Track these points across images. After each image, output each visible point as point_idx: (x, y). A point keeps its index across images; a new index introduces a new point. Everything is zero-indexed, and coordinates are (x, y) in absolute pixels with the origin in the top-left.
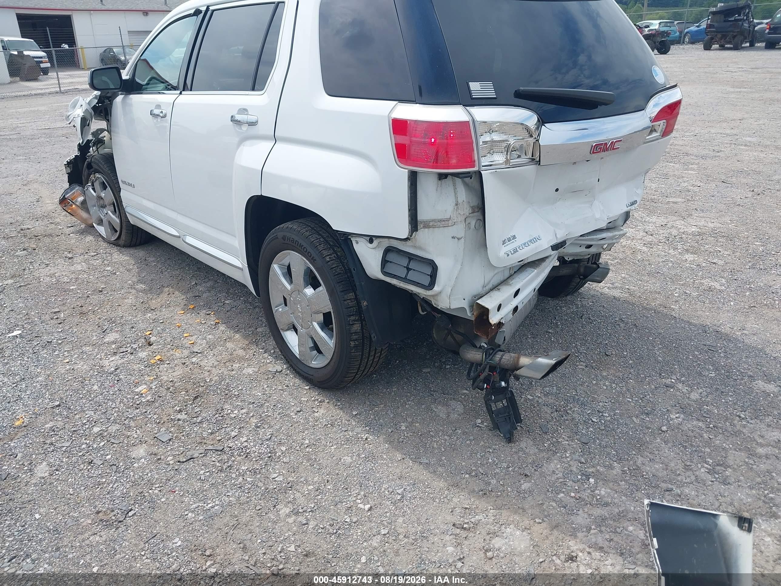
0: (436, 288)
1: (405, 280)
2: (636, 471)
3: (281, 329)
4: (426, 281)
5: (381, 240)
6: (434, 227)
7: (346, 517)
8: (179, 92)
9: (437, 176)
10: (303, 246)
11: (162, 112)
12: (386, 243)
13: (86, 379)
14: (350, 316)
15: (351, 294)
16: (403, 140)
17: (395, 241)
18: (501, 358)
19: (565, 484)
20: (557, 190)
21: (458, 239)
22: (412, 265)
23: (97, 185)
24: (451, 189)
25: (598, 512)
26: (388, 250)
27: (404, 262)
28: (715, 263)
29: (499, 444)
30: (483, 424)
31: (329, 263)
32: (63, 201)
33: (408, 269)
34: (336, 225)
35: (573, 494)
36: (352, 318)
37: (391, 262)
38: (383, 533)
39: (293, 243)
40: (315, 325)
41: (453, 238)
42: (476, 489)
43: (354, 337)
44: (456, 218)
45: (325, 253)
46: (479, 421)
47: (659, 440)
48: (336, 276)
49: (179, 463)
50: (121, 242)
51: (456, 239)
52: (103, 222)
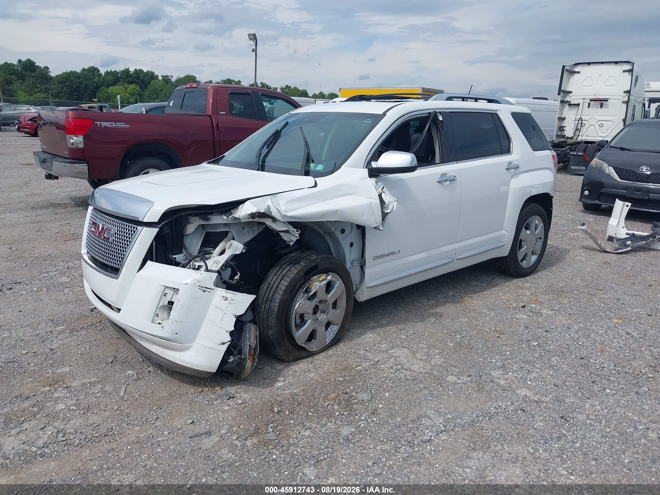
52: (317, 331)
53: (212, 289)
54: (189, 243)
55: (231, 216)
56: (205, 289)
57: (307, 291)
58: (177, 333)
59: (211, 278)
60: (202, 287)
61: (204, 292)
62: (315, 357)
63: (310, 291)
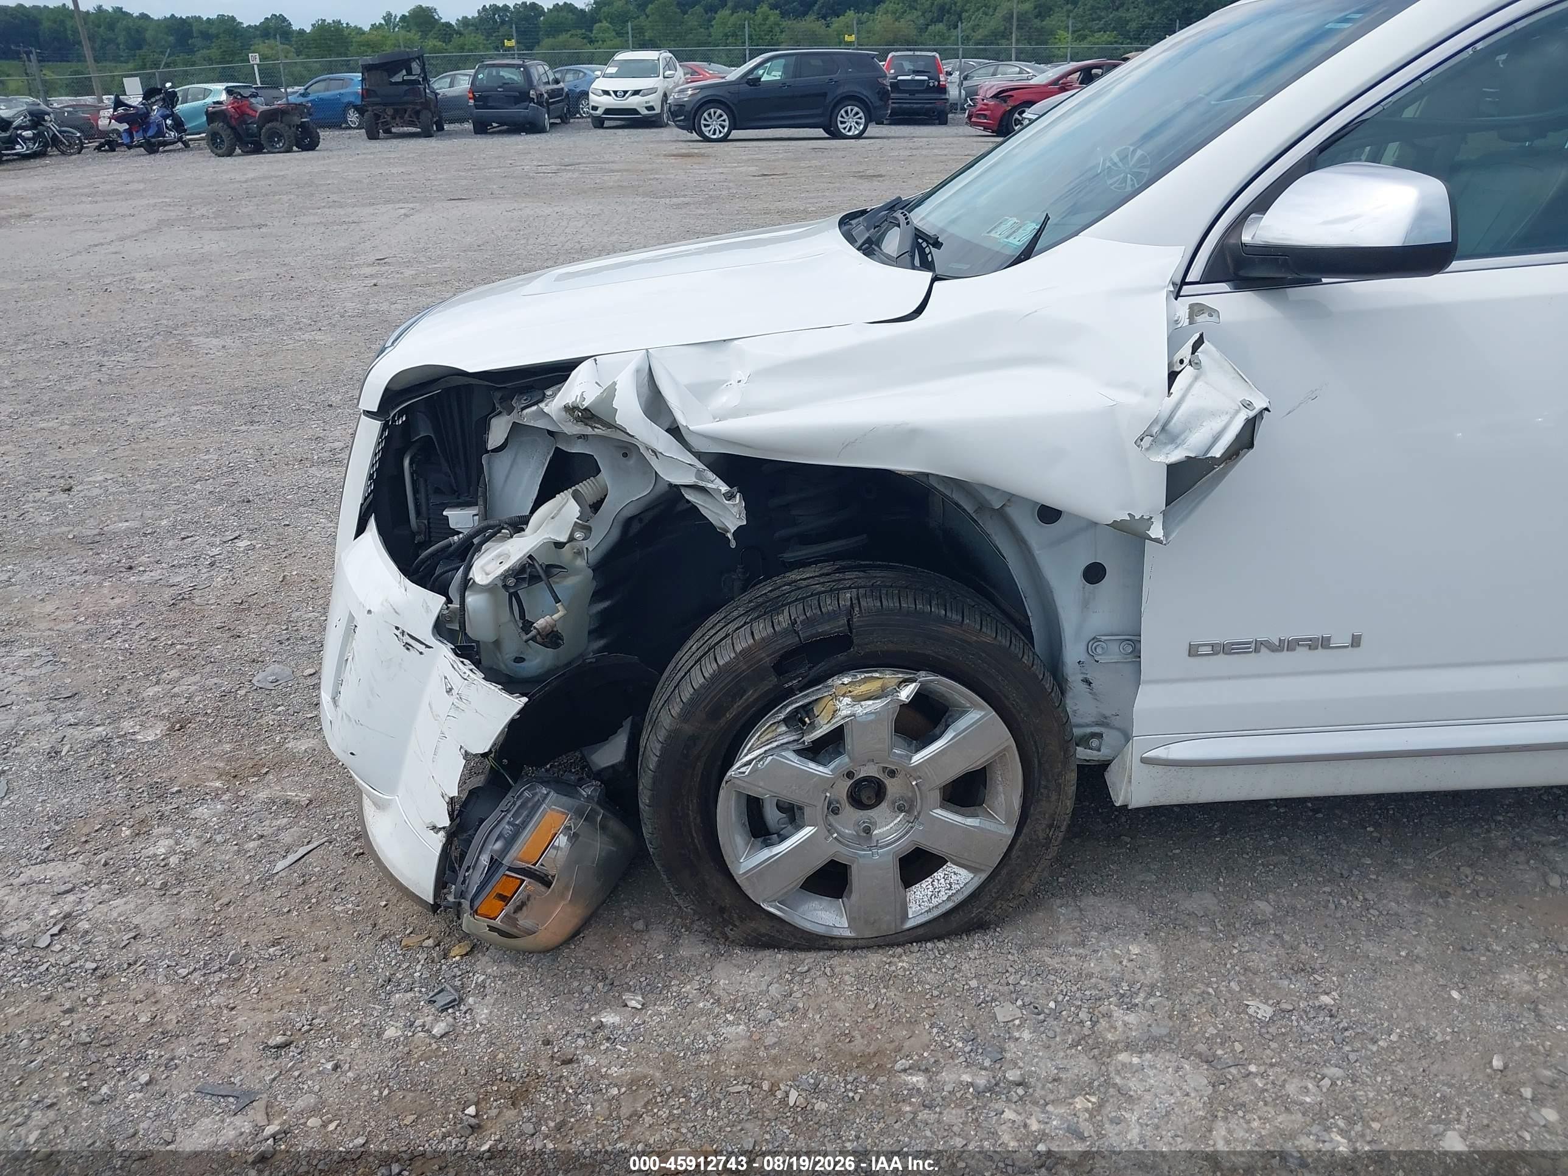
52: (854, 870)
53: (428, 647)
54: (507, 477)
55: (534, 408)
56: (410, 642)
57: (799, 720)
58: (352, 754)
59: (428, 610)
60: (403, 633)
61: (408, 649)
62: (835, 961)
63: (813, 727)
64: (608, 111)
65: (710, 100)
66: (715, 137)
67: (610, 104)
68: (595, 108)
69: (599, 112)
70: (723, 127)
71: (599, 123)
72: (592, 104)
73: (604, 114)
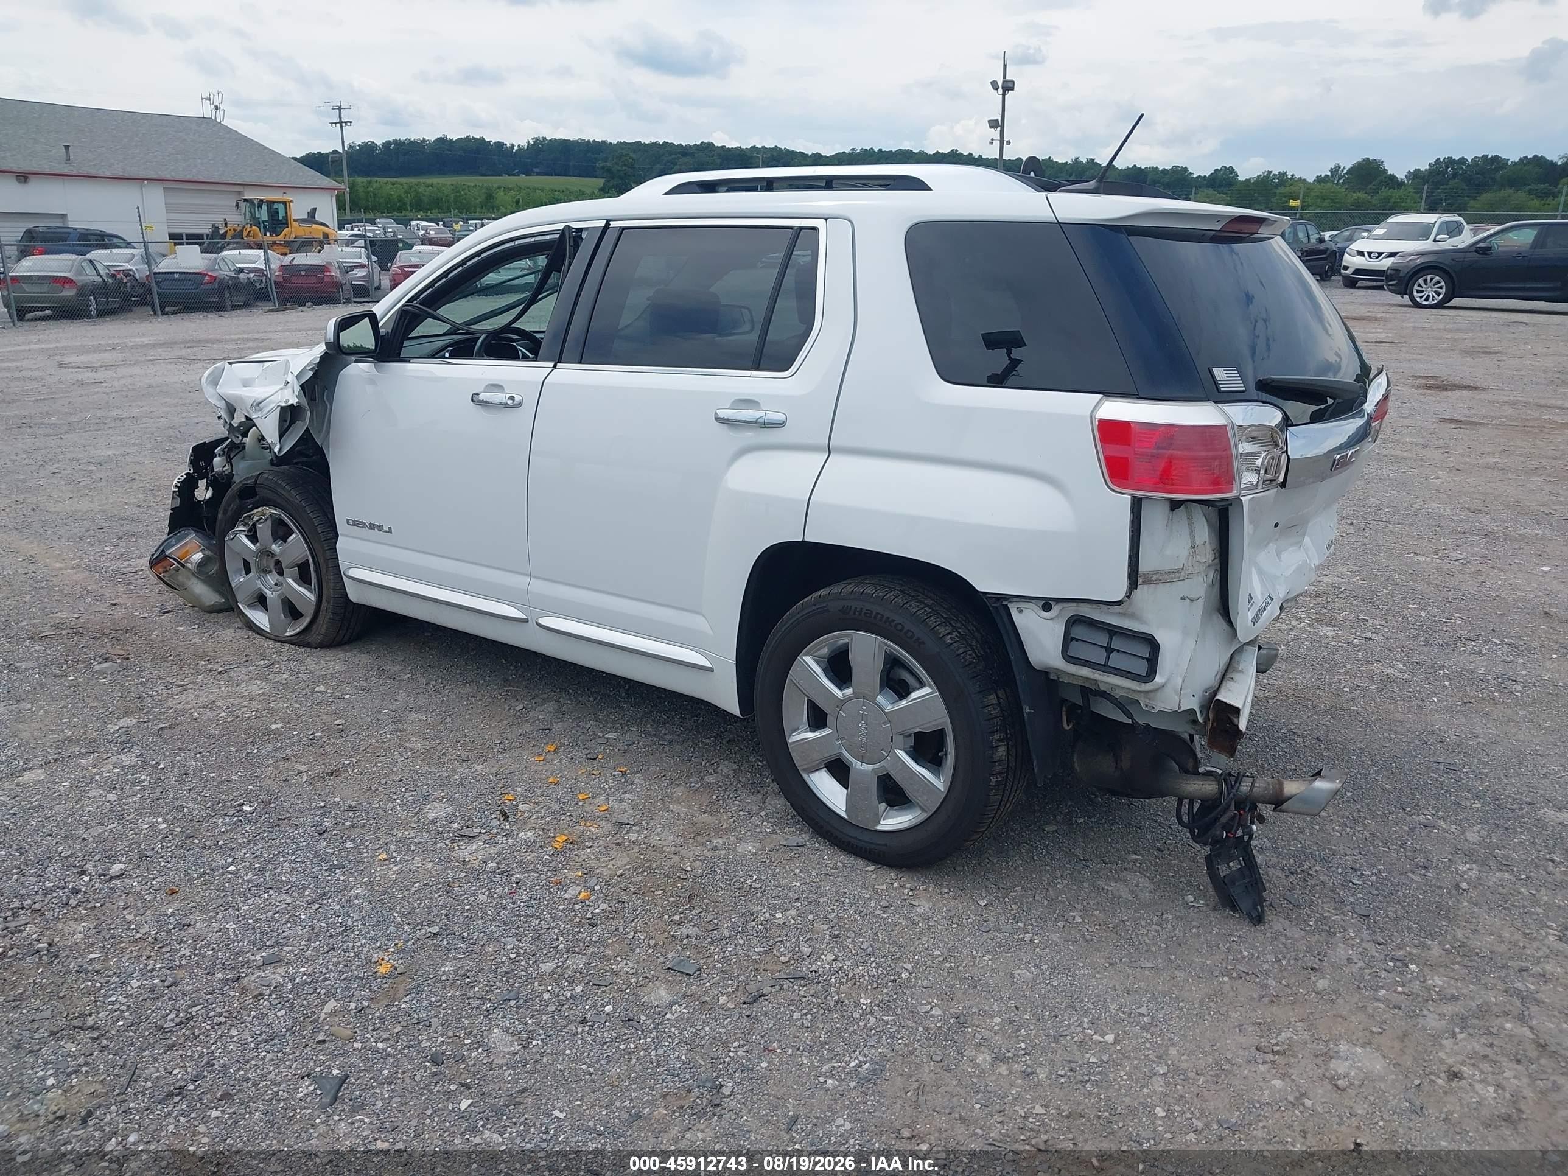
0: (1158, 679)
1: (1106, 668)
2: (1463, 950)
3: (804, 770)
4: (1141, 668)
5: (1065, 605)
6: (1158, 582)
7: (1087, 1056)
8: (551, 364)
9: (1167, 506)
10: (894, 621)
11: (512, 398)
12: (1072, 610)
13: (452, 885)
14: (993, 733)
15: (992, 697)
16: (1118, 451)
17: (1088, 605)
18: (1252, 787)
19: (1377, 976)
20: (1276, 525)
21: (1192, 600)
22: (1116, 644)
23: (264, 530)
24: (1185, 522)
25: (1449, 1009)
26: (1074, 621)
27: (1102, 639)
28: (1370, 639)
29: (1243, 929)
30: (1198, 903)
31: (952, 647)
32: (159, 560)
33: (1109, 650)
34: (983, 584)
35: (1400, 989)
36: (996, 736)
37: (1077, 640)
38: (1162, 1072)
39: (870, 617)
40: (901, 754)
41: (1183, 598)
42: (1255, 996)
43: (998, 768)
44: (1190, 568)
45: (942, 631)
46: (1191, 898)
47: (1466, 904)
48: (967, 668)
49: (745, 1006)
50: (314, 637)
51: (1188, 601)
52: (268, 600)
64: (1357, 271)
65: (1429, 266)
66: (1426, 303)
67: (1360, 265)
68: (1346, 268)
69: (1349, 272)
70: (1439, 295)
71: (1351, 283)
72: (1344, 263)
73: (1353, 274)
